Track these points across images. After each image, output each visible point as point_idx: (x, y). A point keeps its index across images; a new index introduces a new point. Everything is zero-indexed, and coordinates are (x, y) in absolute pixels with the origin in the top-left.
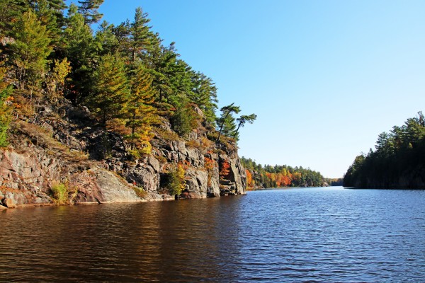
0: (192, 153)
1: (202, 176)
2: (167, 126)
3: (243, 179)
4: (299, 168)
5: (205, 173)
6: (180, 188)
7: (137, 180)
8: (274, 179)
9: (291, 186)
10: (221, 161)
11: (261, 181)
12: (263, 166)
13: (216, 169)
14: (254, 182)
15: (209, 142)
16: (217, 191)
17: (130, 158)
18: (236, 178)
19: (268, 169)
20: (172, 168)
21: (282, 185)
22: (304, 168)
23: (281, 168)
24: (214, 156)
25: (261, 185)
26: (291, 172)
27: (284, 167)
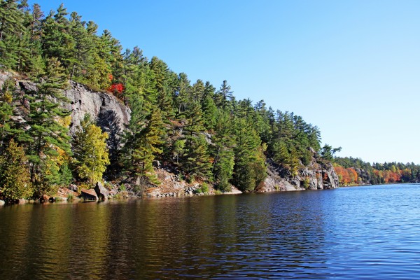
0: (311, 172)
1: (315, 181)
2: (300, 162)
3: (335, 181)
4: (411, 163)
5: (316, 180)
6: (307, 185)
7: (294, 184)
8: (381, 176)
9: (399, 182)
10: (323, 173)
11: (368, 178)
12: (372, 165)
13: (321, 177)
14: (360, 179)
15: (317, 164)
16: (321, 186)
17: (291, 177)
18: (331, 180)
19: (377, 166)
20: (304, 179)
21: (391, 181)
22: (416, 164)
23: (390, 165)
24: (320, 171)
25: (368, 182)
26: (401, 169)
27: (393, 164)
